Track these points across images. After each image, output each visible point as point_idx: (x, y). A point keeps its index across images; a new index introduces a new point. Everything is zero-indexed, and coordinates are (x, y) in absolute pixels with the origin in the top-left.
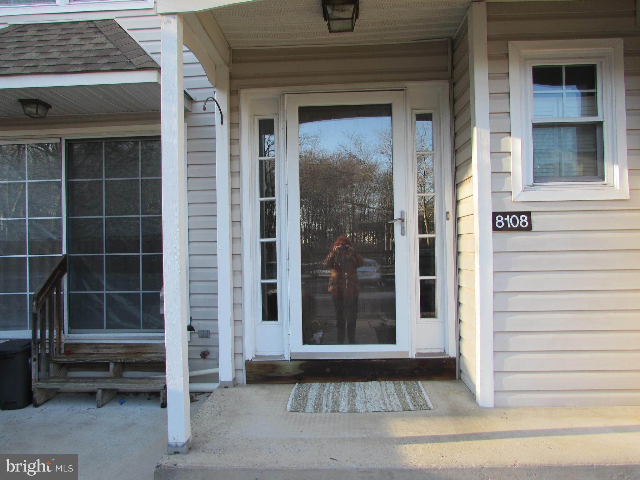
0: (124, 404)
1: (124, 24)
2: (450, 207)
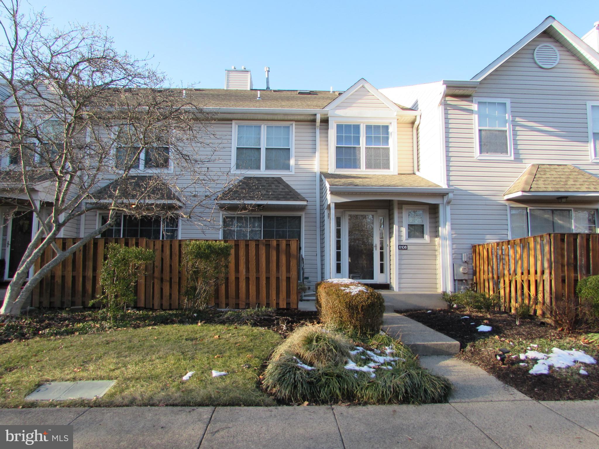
1: (284, 179)
2: (388, 243)
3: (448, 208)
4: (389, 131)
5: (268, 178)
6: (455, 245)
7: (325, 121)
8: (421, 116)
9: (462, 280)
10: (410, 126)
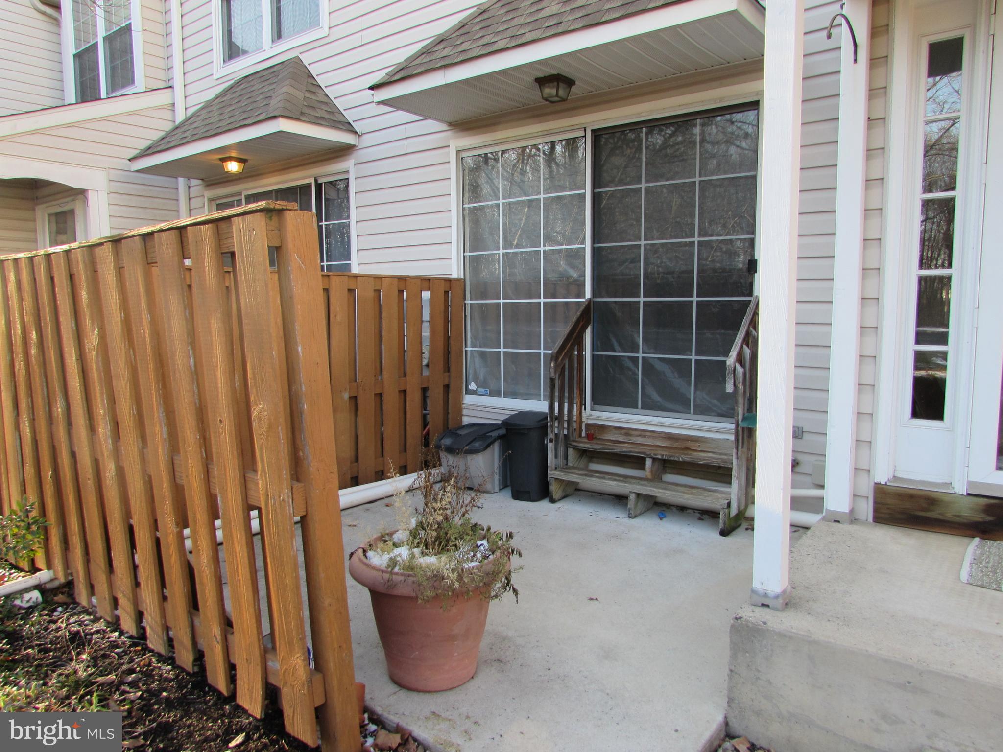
0: (664, 519)
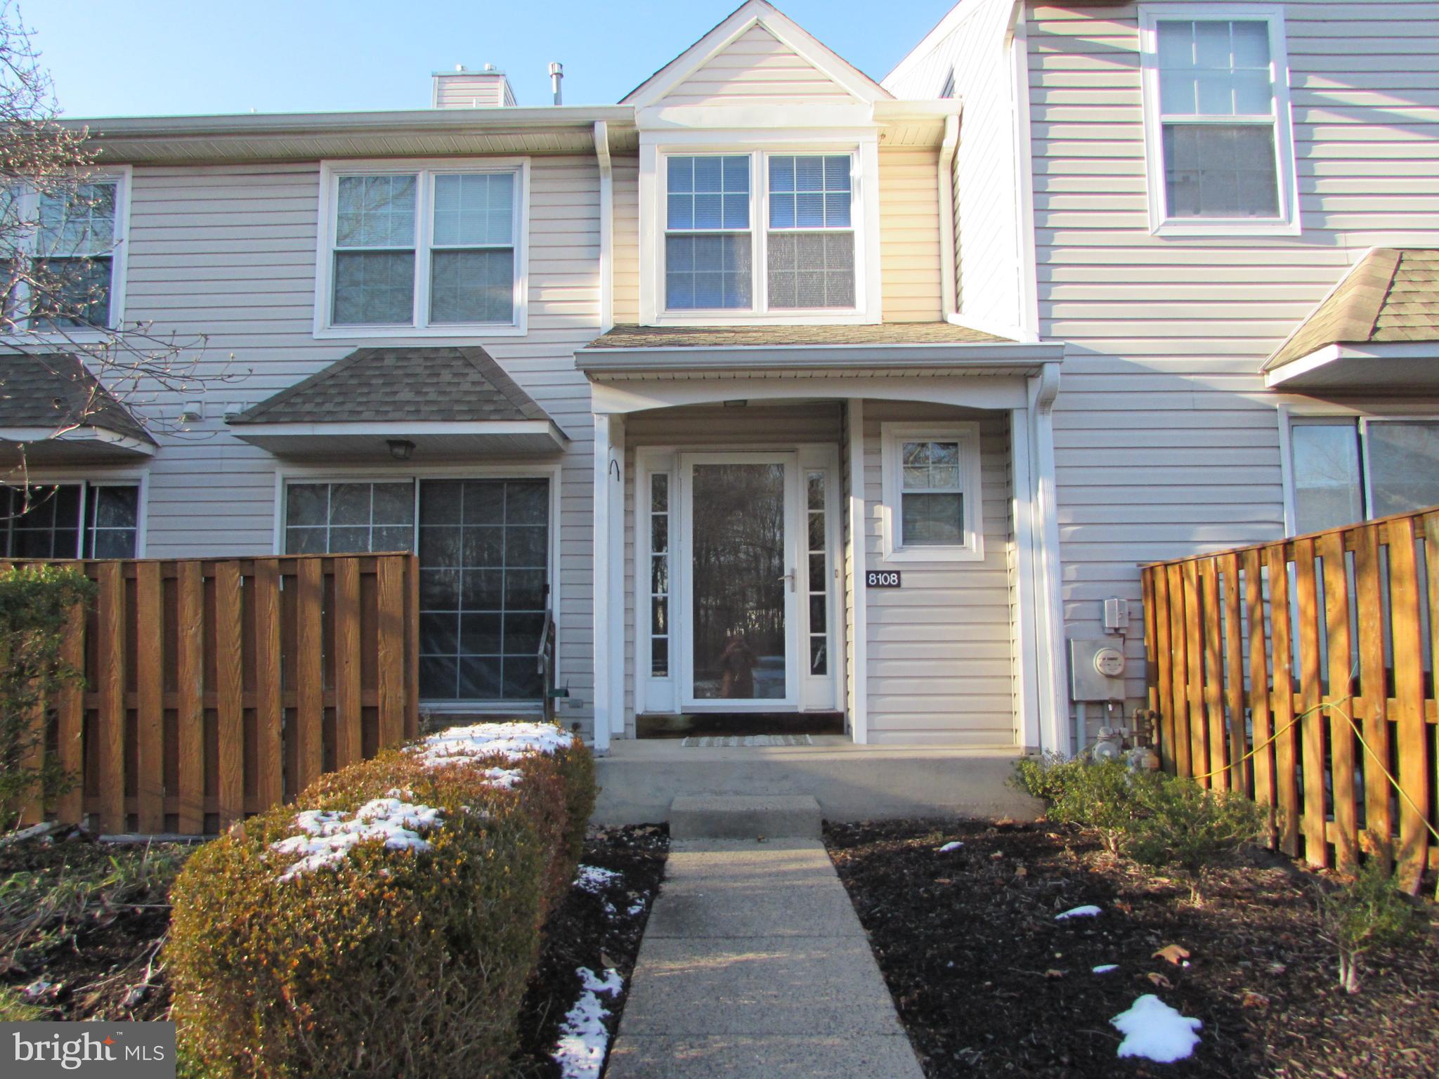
1: (492, 352)
2: (838, 565)
3: (1046, 424)
4: (852, 174)
5: (436, 350)
6: (1073, 567)
7: (627, 152)
8: (961, 117)
9: (1102, 703)
10: (929, 157)
